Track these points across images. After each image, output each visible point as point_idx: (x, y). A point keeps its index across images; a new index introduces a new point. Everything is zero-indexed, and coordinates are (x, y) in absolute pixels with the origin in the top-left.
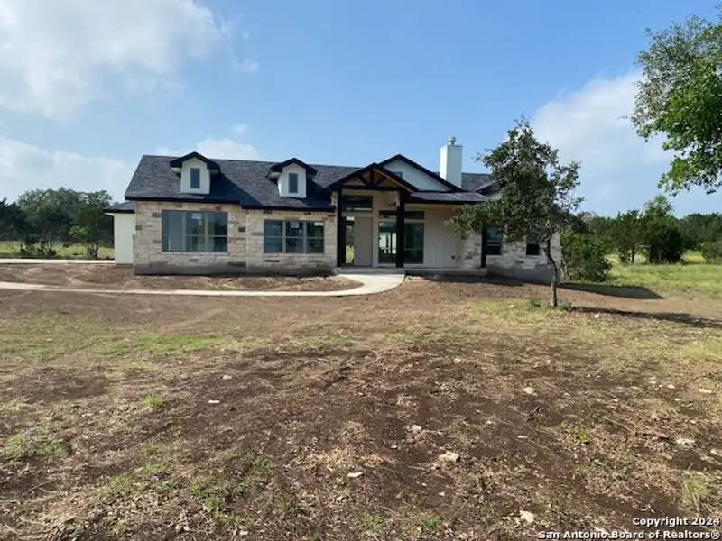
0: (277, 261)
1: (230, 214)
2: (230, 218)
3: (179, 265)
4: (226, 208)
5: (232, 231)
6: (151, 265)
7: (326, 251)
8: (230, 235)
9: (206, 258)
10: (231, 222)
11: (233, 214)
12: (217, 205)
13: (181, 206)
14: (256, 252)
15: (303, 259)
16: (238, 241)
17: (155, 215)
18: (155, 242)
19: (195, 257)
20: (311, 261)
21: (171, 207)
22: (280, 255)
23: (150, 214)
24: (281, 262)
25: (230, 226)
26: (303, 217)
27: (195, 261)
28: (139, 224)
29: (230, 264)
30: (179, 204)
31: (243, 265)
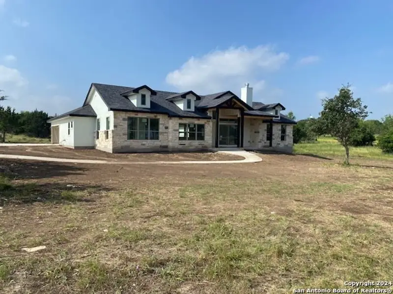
0: (185, 144)
1: (161, 119)
2: (161, 122)
3: (136, 147)
4: (160, 117)
5: (161, 128)
6: (122, 147)
7: (205, 139)
8: (160, 130)
9: (149, 143)
10: (162, 124)
11: (162, 120)
12: (155, 114)
13: (137, 115)
14: (175, 140)
15: (196, 143)
16: (165, 134)
17: (124, 119)
18: (124, 134)
19: (144, 143)
20: (200, 145)
21: (133, 115)
22: (186, 141)
23: (122, 119)
24: (186, 145)
25: (161, 126)
26: (197, 122)
27: (144, 145)
28: (116, 124)
29: (161, 146)
30: (136, 113)
31: (166, 147)
